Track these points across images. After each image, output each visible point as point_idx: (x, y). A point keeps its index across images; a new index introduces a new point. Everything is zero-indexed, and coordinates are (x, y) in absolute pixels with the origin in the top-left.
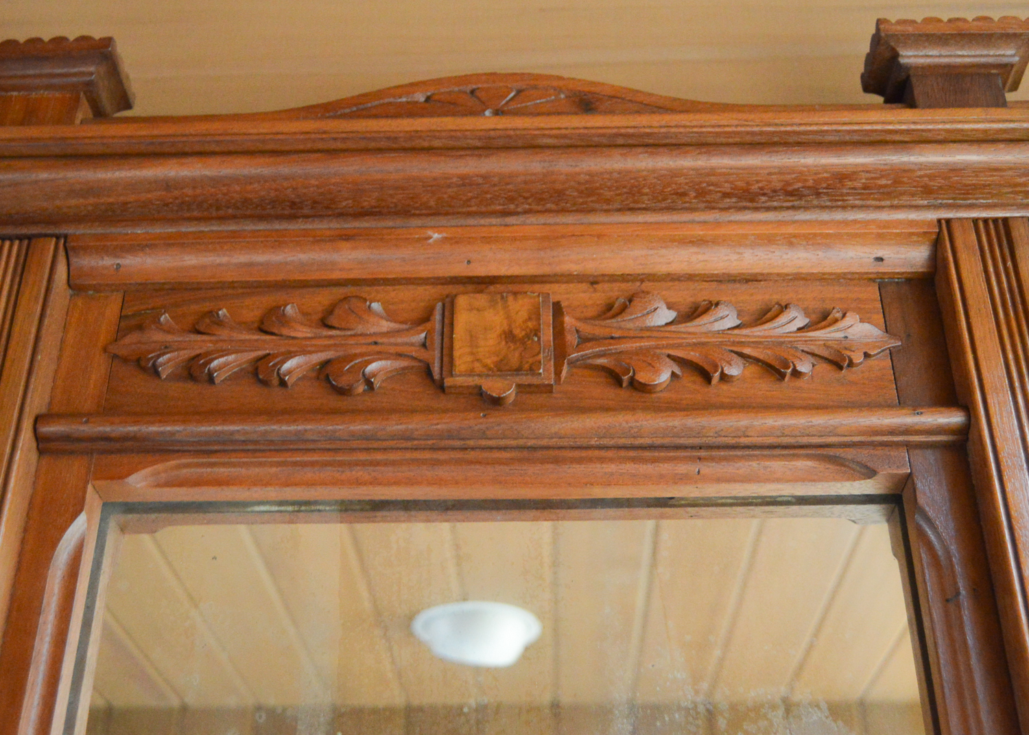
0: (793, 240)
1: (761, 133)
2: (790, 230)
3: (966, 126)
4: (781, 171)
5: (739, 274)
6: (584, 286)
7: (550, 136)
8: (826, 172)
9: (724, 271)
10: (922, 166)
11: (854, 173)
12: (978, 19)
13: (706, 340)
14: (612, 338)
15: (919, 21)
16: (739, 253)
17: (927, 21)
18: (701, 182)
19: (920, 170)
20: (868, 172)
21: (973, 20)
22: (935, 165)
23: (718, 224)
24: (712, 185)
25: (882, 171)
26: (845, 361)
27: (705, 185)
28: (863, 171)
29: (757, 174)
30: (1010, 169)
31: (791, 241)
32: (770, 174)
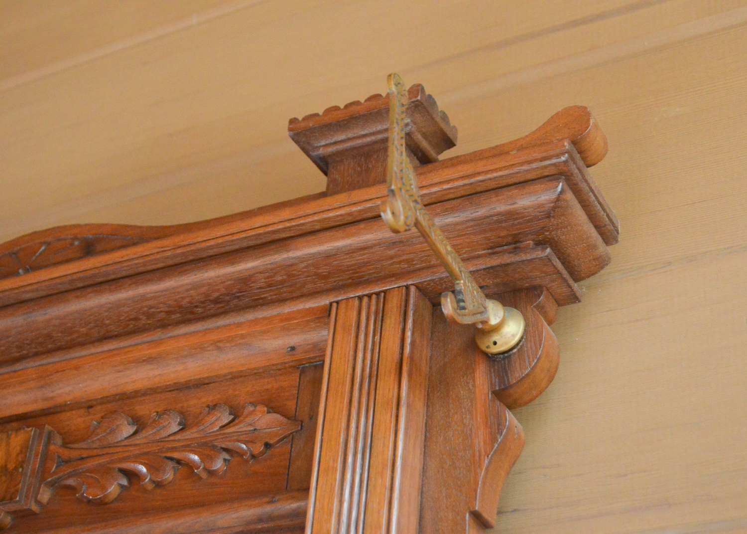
0: (221, 345)
1: (175, 256)
2: (213, 337)
3: (331, 214)
4: (195, 286)
5: (186, 381)
6: (82, 411)
7: (27, 292)
8: (230, 280)
9: (175, 381)
10: (302, 259)
11: (251, 276)
12: (370, 99)
13: (149, 450)
14: (82, 459)
15: (321, 113)
16: (184, 363)
17: (328, 111)
18: (142, 307)
19: (302, 262)
20: (260, 273)
21: (366, 101)
22: (313, 256)
23: (160, 342)
24: (153, 308)
25: (272, 269)
26: (247, 454)
27: (146, 309)
28: (257, 273)
29: (178, 293)
30: (375, 245)
31: (217, 346)
32: (188, 290)
